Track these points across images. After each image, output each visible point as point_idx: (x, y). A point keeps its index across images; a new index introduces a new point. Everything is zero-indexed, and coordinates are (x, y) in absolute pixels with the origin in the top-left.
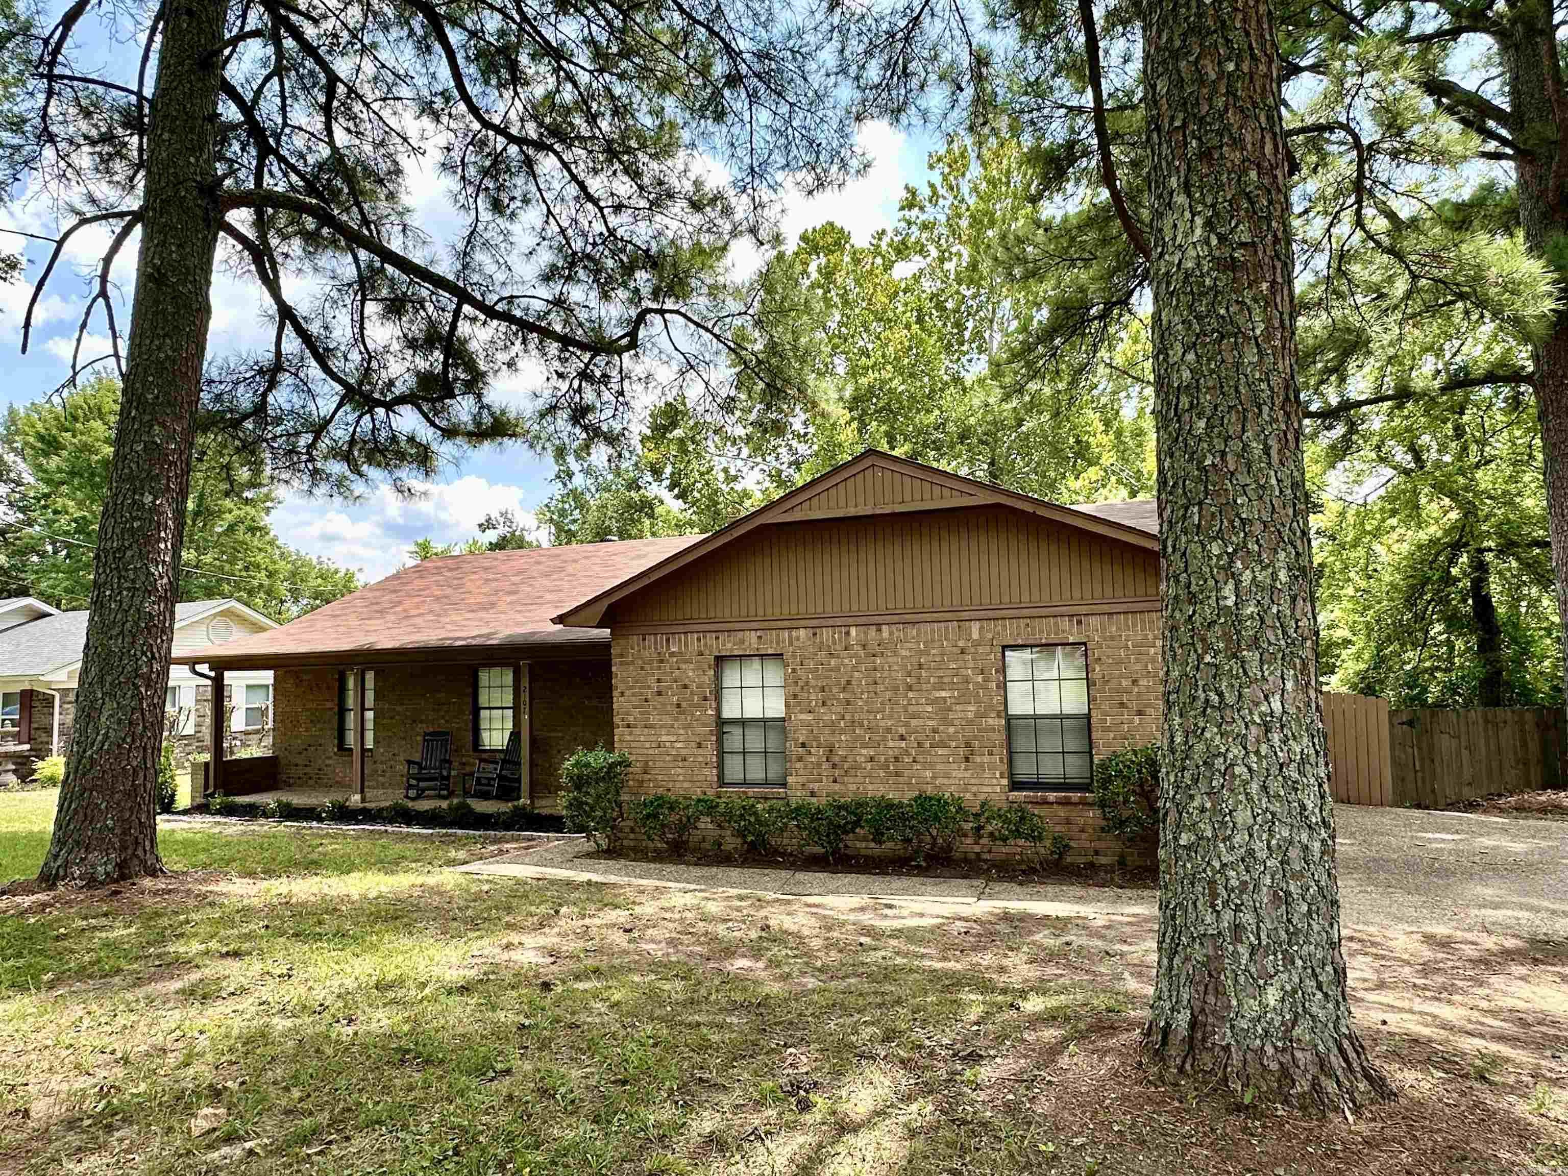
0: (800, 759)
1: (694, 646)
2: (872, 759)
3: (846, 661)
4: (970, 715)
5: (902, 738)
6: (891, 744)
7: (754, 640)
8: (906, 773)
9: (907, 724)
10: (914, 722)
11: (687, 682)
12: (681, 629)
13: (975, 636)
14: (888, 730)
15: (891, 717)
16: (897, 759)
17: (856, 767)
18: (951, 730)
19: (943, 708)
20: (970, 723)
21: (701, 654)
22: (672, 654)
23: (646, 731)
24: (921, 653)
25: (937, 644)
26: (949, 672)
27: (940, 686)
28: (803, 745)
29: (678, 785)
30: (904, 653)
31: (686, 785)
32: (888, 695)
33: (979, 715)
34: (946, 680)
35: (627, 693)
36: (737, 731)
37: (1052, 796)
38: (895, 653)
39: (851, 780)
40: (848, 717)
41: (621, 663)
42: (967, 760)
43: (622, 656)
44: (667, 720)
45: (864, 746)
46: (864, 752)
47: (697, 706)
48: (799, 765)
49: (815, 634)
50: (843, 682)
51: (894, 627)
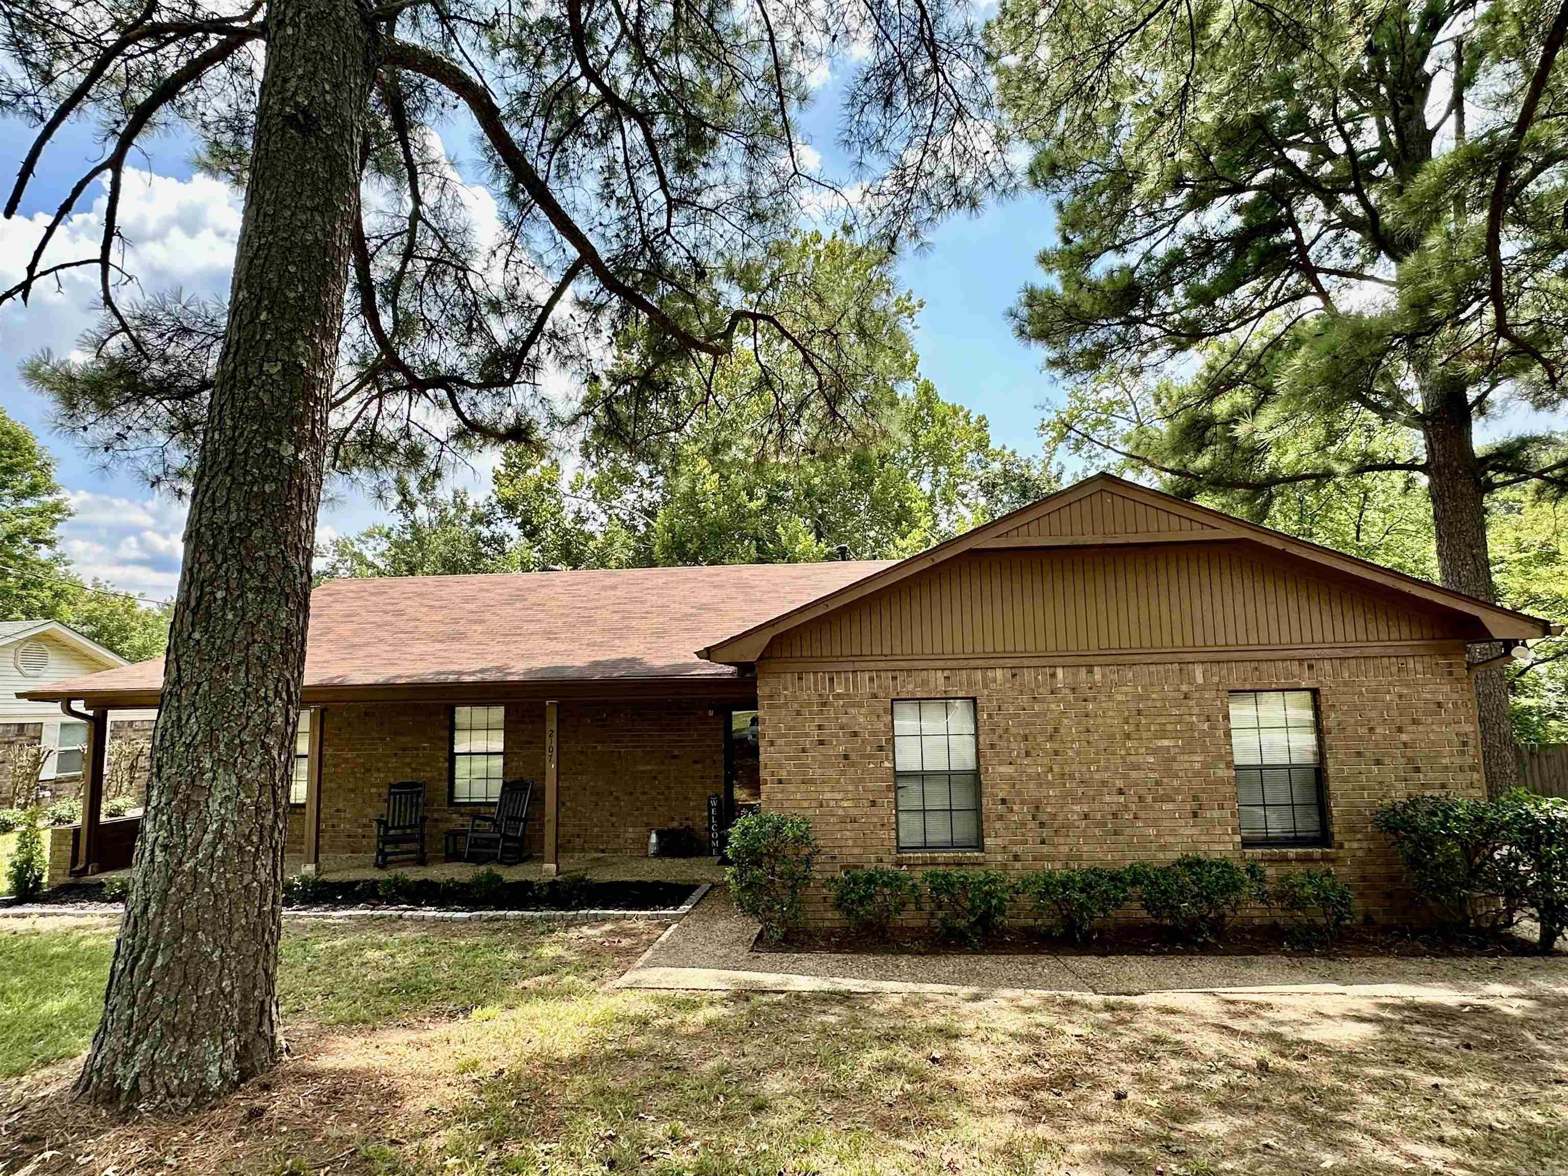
0: (1000, 818)
1: (866, 688)
2: (1086, 816)
3: (1053, 706)
4: (1197, 766)
5: (1121, 792)
6: (1107, 799)
7: (941, 681)
8: (1128, 831)
9: (1125, 777)
10: (1134, 774)
11: (857, 729)
12: (849, 667)
13: (1200, 680)
14: (1104, 783)
15: (1107, 769)
16: (1115, 815)
17: (1068, 826)
18: (1175, 783)
19: (1167, 760)
20: (1197, 774)
21: (875, 696)
22: (838, 696)
23: (803, 787)
24: (1140, 698)
25: (1157, 688)
26: (1173, 719)
27: (1162, 734)
28: (1003, 801)
29: (845, 851)
30: (1120, 697)
31: (856, 851)
32: (1103, 745)
33: (1205, 765)
34: (1169, 727)
35: (779, 742)
36: (914, 787)
37: (1292, 852)
38: (1110, 697)
39: (1062, 840)
40: (1056, 769)
41: (770, 706)
42: (1195, 815)
43: (771, 697)
44: (832, 773)
45: (1077, 801)
46: (1077, 808)
47: (870, 756)
48: (998, 825)
49: (1014, 676)
50: (1050, 729)
51: (1107, 670)
